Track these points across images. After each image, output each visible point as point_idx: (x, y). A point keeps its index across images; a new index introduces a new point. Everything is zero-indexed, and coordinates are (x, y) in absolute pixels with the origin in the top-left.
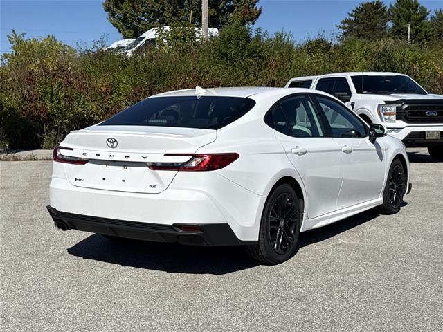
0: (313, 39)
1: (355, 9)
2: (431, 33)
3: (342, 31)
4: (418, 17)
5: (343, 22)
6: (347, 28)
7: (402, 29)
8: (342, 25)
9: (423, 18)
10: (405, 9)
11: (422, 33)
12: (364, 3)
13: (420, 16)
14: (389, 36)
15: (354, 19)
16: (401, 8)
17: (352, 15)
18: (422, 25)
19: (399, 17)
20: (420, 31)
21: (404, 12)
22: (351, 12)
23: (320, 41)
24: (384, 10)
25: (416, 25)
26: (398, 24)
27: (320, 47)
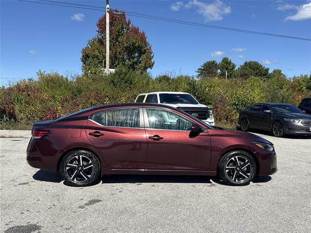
1: (204, 64)
3: (198, 73)
5: (198, 70)
6: (200, 72)
7: (224, 73)
9: (233, 68)
11: (233, 75)
12: (208, 61)
14: (218, 76)
16: (224, 64)
17: (202, 67)
18: (233, 71)
19: (223, 68)
22: (202, 65)
23: (165, 76)
24: (216, 64)
25: (230, 71)
26: (222, 71)
27: (164, 79)
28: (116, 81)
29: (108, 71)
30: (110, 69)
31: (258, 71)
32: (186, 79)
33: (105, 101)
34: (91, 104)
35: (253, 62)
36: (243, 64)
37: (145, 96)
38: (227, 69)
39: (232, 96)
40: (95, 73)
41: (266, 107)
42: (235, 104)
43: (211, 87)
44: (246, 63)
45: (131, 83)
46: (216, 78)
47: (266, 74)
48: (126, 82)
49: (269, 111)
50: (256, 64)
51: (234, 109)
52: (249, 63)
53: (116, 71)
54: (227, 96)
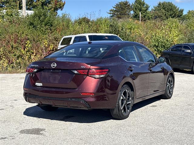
0: (81, 17)
1: (116, 5)
2: (150, 17)
3: (110, 15)
4: (145, 9)
5: (110, 11)
6: (112, 13)
7: (137, 14)
8: (109, 12)
9: (147, 10)
10: (139, 5)
11: (146, 17)
12: (120, 2)
13: (146, 9)
14: (131, 18)
15: (115, 9)
16: (137, 4)
17: (114, 7)
18: (147, 13)
19: (136, 9)
20: (146, 16)
21: (138, 6)
22: (114, 6)
23: (84, 19)
24: (129, 5)
25: (144, 13)
26: (135, 12)
27: (84, 21)
28: (35, 23)
29: (25, 13)
30: (27, 11)
31: (172, 12)
32: (106, 21)
33: (27, 44)
34: (12, 47)
35: (167, 3)
36: (157, 5)
37: (71, 38)
38: (140, 10)
39: (152, 38)
40: (11, 15)
41: (186, 47)
42: (155, 46)
43: (130, 29)
44: (160, 4)
45: (52, 25)
46: (131, 20)
47: (181, 16)
48: (46, 25)
49: (189, 51)
50: (170, 5)
51: (155, 50)
52: (163, 4)
53: (35, 13)
54: (147, 38)
